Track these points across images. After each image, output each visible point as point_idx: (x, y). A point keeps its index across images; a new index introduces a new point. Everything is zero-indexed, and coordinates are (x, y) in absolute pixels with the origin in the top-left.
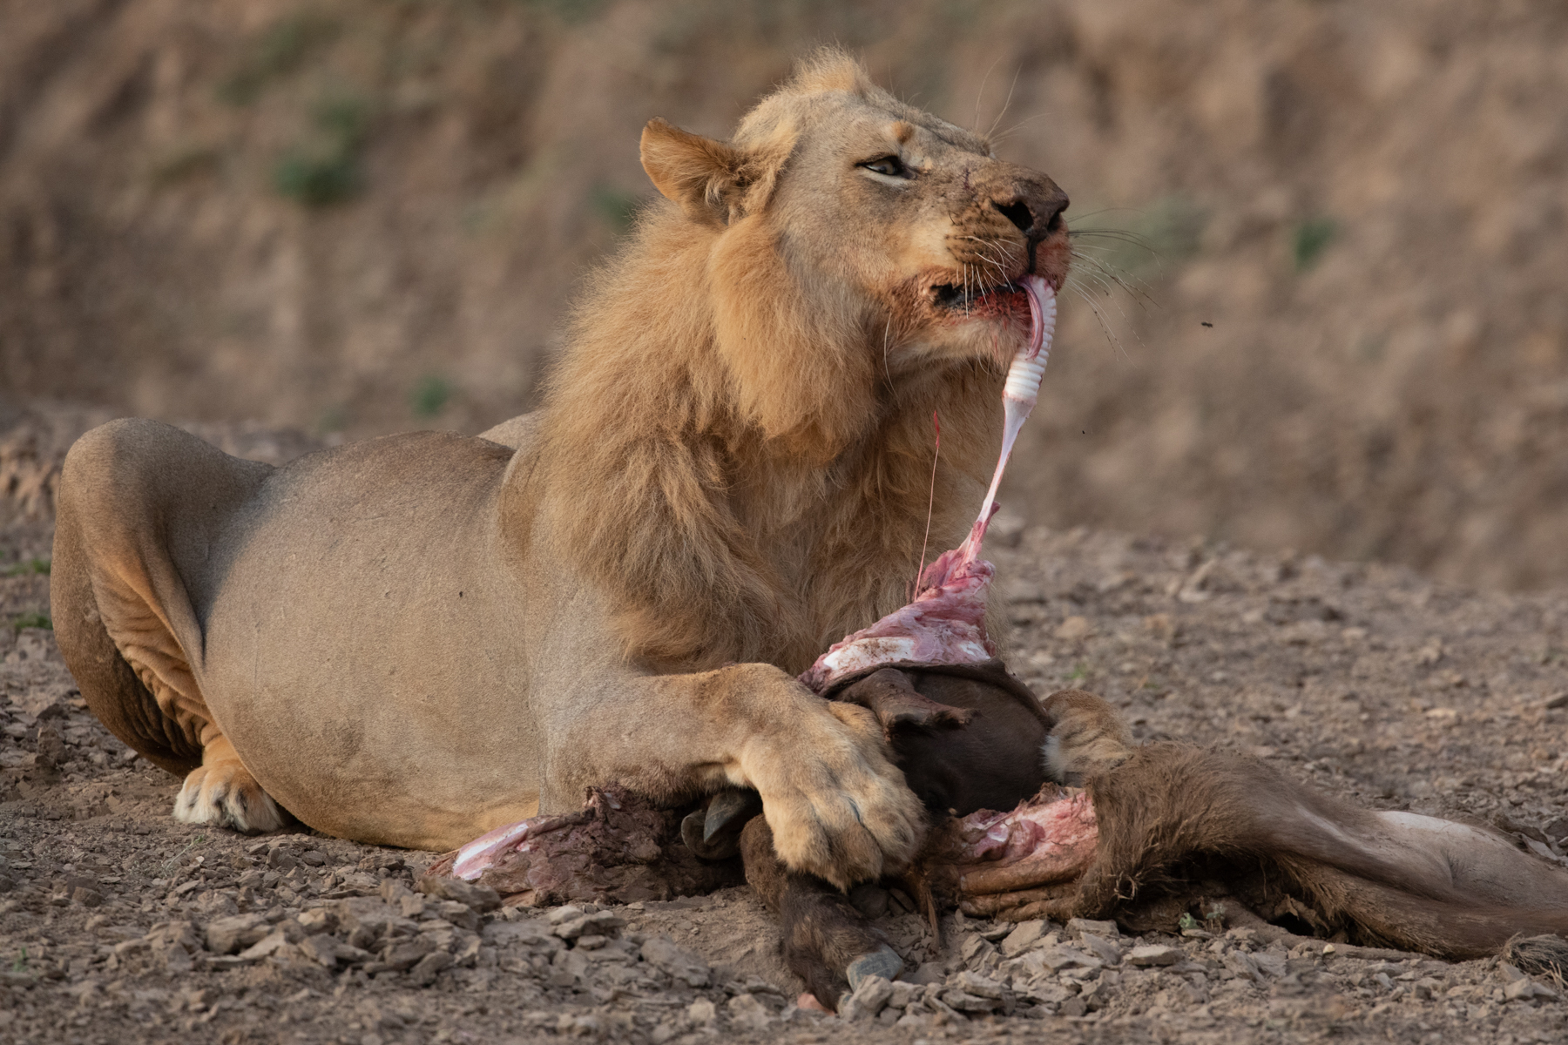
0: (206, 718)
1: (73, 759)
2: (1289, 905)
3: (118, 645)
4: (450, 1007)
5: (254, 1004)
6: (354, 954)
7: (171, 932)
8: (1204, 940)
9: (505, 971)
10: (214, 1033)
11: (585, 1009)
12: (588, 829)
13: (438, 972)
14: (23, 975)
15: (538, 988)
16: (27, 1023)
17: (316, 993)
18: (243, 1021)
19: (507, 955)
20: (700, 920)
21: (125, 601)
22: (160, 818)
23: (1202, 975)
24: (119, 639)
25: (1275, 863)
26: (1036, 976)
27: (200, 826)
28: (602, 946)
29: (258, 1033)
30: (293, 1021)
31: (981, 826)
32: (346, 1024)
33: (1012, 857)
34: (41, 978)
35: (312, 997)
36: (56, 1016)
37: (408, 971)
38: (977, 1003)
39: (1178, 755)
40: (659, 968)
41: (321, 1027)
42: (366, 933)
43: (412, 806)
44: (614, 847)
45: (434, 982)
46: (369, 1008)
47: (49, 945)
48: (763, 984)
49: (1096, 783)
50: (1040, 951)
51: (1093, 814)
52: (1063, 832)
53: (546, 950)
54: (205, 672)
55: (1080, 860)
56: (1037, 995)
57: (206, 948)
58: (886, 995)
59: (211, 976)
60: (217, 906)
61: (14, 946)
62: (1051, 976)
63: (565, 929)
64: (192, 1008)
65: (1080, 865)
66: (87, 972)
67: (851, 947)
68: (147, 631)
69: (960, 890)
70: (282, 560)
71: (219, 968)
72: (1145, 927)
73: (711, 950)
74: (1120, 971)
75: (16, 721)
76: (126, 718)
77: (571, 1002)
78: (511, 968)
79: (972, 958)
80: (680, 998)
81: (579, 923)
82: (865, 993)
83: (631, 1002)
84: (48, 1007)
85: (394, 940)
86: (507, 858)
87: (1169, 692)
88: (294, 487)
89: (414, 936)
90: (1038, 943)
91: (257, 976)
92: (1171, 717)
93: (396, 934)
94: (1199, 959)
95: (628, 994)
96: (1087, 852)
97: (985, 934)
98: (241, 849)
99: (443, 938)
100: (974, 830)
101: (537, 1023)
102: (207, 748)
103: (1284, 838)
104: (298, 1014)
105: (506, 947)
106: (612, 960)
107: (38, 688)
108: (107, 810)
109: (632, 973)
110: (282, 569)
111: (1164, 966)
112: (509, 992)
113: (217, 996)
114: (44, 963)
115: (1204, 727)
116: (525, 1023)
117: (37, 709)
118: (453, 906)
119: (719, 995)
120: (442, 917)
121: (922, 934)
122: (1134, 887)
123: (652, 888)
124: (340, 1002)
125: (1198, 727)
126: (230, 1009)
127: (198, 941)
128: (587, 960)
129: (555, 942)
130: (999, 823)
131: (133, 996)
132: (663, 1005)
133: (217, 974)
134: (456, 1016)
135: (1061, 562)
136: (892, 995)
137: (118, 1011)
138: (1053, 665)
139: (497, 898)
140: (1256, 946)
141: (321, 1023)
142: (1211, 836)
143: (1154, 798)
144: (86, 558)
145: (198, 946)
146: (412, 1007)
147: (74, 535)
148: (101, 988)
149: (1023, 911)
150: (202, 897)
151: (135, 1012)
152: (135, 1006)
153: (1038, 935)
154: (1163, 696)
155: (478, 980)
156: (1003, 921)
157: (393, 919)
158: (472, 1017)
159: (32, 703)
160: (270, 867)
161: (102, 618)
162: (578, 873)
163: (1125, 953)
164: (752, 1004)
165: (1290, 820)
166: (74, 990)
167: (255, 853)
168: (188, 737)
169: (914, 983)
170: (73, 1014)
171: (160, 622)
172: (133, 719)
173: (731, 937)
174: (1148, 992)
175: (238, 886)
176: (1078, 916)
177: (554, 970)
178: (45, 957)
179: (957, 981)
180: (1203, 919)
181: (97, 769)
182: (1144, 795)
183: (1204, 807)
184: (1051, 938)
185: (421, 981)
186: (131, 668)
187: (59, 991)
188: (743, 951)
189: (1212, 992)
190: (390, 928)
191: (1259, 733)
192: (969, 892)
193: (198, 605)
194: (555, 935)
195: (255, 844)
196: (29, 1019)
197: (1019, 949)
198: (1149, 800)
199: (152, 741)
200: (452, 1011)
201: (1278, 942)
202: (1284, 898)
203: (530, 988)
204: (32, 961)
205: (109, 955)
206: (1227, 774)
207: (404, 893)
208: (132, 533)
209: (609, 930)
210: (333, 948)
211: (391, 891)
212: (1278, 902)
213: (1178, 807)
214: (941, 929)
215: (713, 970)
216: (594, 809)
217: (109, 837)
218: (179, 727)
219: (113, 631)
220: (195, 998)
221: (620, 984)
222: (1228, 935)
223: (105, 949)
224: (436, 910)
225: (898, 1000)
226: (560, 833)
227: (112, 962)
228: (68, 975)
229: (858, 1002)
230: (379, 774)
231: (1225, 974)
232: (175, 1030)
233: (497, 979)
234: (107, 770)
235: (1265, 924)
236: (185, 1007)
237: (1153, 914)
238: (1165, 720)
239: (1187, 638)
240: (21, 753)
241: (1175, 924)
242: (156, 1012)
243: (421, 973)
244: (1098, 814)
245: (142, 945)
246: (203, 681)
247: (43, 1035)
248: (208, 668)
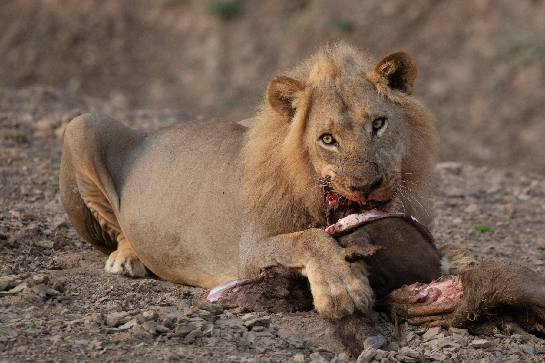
0: (119, 231)
1: (68, 245)
2: (537, 326)
3: (85, 202)
4: (199, 352)
5: (121, 348)
6: (163, 329)
7: (93, 317)
8: (502, 338)
9: (223, 339)
10: (104, 358)
11: (252, 356)
12: (261, 285)
13: (196, 338)
14: (33, 332)
15: (235, 346)
16: (31, 351)
17: (147, 344)
18: (116, 354)
19: (224, 332)
20: (304, 321)
21: (88, 184)
22: (99, 270)
23: (500, 352)
24: (85, 199)
25: (532, 309)
26: (434, 350)
27: (114, 274)
28: (262, 330)
29: (122, 359)
30: (136, 355)
31: (417, 289)
32: (156, 358)
33: (428, 302)
34: (40, 333)
35: (145, 346)
36: (43, 349)
37: (184, 337)
38: (409, 360)
39: (496, 265)
40: (284, 340)
41: (147, 358)
42: (169, 321)
43: (197, 269)
44: (271, 291)
45: (194, 342)
46: (166, 351)
47: (46, 320)
48: (325, 348)
49: (463, 274)
50: (436, 340)
51: (461, 286)
52: (449, 293)
53: (240, 331)
54: (120, 212)
55: (455, 305)
56: (434, 357)
57: (106, 324)
58: (374, 355)
59: (106, 336)
60: (114, 307)
61: (32, 320)
62: (440, 350)
63: (248, 323)
64: (96, 348)
65: (455, 306)
66: (59, 332)
67: (366, 334)
68: (97, 196)
69: (407, 314)
70: (151, 168)
71: (110, 333)
72: (479, 332)
73: (308, 333)
74: (467, 349)
75: (47, 228)
76: (88, 231)
77: (248, 352)
78: (225, 338)
79: (410, 341)
80: (291, 353)
81: (253, 321)
82: (366, 353)
83: (271, 353)
84: (40, 345)
85: (180, 324)
86: (228, 294)
87: (507, 236)
88: (156, 140)
89: (188, 323)
90: (436, 337)
91: (125, 336)
92: (505, 246)
93: (181, 322)
94: (499, 346)
95: (271, 350)
96: (458, 302)
97: (416, 332)
98: (128, 284)
99: (199, 325)
100: (414, 290)
101: (232, 360)
102: (120, 243)
103: (536, 300)
104: (138, 353)
105: (224, 329)
106: (265, 336)
107: (59, 215)
108: (79, 266)
109: (273, 342)
110: (151, 171)
111: (485, 348)
112: (223, 347)
113: (107, 344)
114: (42, 327)
115: (518, 251)
116: (227, 360)
117: (57, 224)
118: (204, 312)
119: (307, 352)
120: (200, 316)
121: (392, 331)
122: (475, 316)
123: (286, 308)
124: (155, 348)
125: (515, 251)
126: (111, 349)
127: (103, 322)
128: (256, 336)
129: (244, 328)
130: (424, 288)
131: (74, 342)
132: (284, 355)
133: (109, 335)
134: (200, 356)
135: (476, 180)
136: (376, 355)
137: (68, 348)
138: (462, 223)
139: (222, 310)
140: (523, 342)
141: (147, 356)
142: (507, 298)
143: (485, 282)
144: (74, 167)
145: (103, 323)
146: (183, 352)
147: (69, 158)
148: (62, 339)
149: (432, 324)
150: (108, 303)
151: (74, 349)
152: (75, 346)
153: (437, 333)
154: (504, 238)
155: (212, 342)
156: (424, 327)
157: (180, 316)
158: (207, 356)
159: (55, 222)
160: (139, 292)
161: (80, 191)
162: (257, 301)
163: (470, 342)
164: (319, 356)
165: (539, 293)
166: (52, 339)
167: (134, 286)
168: (112, 239)
169: (385, 350)
170: (50, 348)
171: (102, 193)
172: (90, 231)
173: (316, 329)
174: (478, 358)
175: (123, 299)
176: (453, 327)
177: (242, 339)
178: (42, 325)
179: (402, 350)
180: (503, 330)
181: (78, 249)
182: (482, 280)
183: (505, 286)
184: (442, 335)
185: (189, 341)
186: (90, 211)
187: (46, 339)
188: (321, 334)
189: (503, 359)
190: (179, 320)
191: (539, 254)
192: (411, 315)
193: (117, 187)
194: (244, 325)
195: (134, 282)
196: (32, 349)
197: (429, 338)
198: (483, 282)
199: (97, 240)
200: (199, 354)
201: (532, 340)
202: (535, 323)
203: (232, 346)
204: (37, 326)
205: (68, 325)
206: (515, 273)
207: (185, 306)
208: (91, 158)
209: (265, 324)
210: (155, 327)
211: (180, 305)
212: (533, 325)
213: (495, 286)
214: (399, 330)
215: (305, 342)
216: (264, 277)
217: (78, 277)
218: (108, 235)
219: (83, 196)
220: (98, 344)
221: (268, 346)
222: (512, 337)
223: (66, 323)
224: (197, 313)
225: (378, 357)
226: (249, 286)
227: (69, 328)
228: (51, 332)
229: (362, 357)
230: (186, 255)
231: (509, 352)
232: (89, 357)
233: (219, 341)
234: (81, 250)
235: (527, 333)
236: (94, 348)
237: (483, 328)
238: (503, 247)
239: (518, 214)
240: (48, 241)
241: (492, 332)
242: (82, 349)
243: (189, 338)
244: (463, 287)
245: (81, 322)
246: (119, 216)
247: (37, 356)
248: (121, 210)
